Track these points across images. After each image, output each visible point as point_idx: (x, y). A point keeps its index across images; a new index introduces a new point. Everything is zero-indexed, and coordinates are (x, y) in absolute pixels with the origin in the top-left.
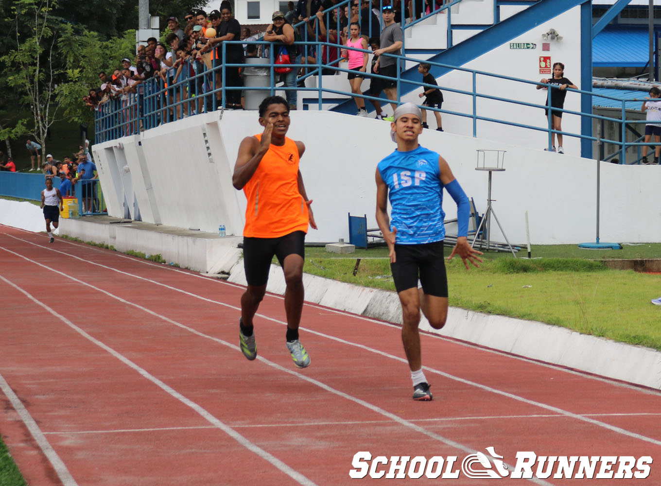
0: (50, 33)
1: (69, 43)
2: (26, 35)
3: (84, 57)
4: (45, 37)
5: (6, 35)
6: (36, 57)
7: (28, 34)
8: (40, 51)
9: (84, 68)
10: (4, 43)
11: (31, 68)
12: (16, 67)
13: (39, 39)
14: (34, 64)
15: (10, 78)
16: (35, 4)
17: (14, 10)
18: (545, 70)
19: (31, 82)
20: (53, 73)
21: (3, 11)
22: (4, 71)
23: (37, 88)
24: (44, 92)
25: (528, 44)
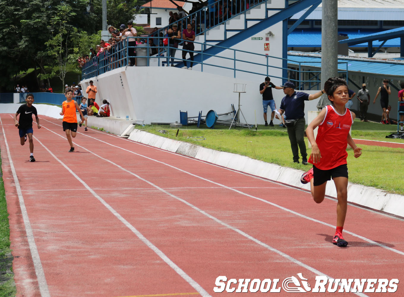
0: (66, 32)
2: (56, 33)
4: (64, 34)
6: (60, 42)
8: (62, 40)
9: (80, 47)
10: (47, 37)
11: (58, 48)
12: (52, 47)
14: (60, 46)
15: (49, 52)
16: (60, 19)
17: (51, 22)
18: (267, 49)
19: (58, 54)
20: (68, 49)
21: (46, 22)
22: (46, 49)
23: (61, 56)
24: (64, 58)
25: (259, 38)
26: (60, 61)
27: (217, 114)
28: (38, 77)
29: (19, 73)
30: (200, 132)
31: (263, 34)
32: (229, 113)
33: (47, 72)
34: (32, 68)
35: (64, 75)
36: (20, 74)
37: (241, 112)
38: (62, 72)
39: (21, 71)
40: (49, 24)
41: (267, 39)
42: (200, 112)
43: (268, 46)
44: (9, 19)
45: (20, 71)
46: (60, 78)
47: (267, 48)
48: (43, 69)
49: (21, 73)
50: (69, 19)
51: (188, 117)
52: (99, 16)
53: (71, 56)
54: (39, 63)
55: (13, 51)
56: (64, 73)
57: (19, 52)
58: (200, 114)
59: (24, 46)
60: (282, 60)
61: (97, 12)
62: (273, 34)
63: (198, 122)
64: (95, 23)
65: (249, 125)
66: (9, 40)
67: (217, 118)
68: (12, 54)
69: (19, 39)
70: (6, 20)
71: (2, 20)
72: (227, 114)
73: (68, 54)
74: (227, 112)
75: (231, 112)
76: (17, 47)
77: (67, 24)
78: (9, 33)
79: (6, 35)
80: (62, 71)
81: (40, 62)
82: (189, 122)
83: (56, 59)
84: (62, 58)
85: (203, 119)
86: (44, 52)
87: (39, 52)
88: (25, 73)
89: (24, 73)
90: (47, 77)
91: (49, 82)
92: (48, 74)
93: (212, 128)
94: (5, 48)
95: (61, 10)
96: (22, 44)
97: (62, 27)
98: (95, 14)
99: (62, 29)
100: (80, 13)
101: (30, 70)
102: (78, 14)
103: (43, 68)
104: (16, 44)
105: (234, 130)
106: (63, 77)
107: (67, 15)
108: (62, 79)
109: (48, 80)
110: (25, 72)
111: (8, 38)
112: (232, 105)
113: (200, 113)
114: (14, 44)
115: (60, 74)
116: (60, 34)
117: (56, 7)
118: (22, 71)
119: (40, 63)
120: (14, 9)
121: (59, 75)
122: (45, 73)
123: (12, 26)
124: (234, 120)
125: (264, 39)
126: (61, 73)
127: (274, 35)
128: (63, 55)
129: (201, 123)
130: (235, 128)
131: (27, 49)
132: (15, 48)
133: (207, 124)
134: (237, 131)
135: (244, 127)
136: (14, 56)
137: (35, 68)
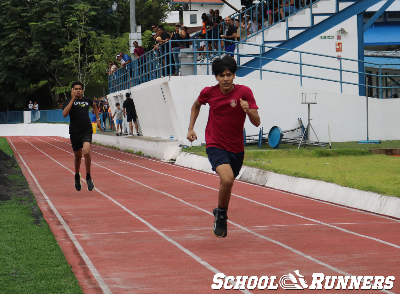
0: (85, 36)
1: (94, 41)
2: (73, 37)
3: (103, 48)
4: (83, 38)
5: (63, 38)
6: (78, 48)
7: (74, 36)
8: (80, 45)
9: (103, 54)
10: (62, 42)
11: (75, 55)
12: (68, 54)
13: (79, 39)
14: (77, 52)
15: (64, 60)
16: (77, 20)
17: (66, 24)
18: (339, 50)
19: (77, 62)
20: (87, 56)
21: (60, 25)
22: (62, 56)
23: (80, 65)
24: (83, 67)
25: (329, 36)
26: (79, 71)
27: (282, 131)
28: (52, 90)
31: (333, 31)
32: (296, 129)
33: (63, 85)
34: (44, 80)
36: (30, 88)
37: (312, 127)
40: (64, 26)
41: (339, 38)
42: (260, 129)
43: (340, 46)
44: (16, 22)
45: (30, 85)
47: (339, 48)
48: (58, 81)
49: (32, 86)
50: (88, 19)
51: (246, 135)
52: (123, 15)
53: (93, 65)
54: (53, 74)
55: (21, 60)
57: (30, 61)
58: (260, 131)
59: (35, 54)
60: (357, 63)
61: (121, 10)
62: (346, 31)
63: (259, 142)
64: (119, 23)
65: (321, 143)
66: (17, 48)
67: (282, 135)
68: (20, 64)
69: (28, 45)
70: (12, 23)
71: (8, 24)
72: (293, 130)
73: (89, 62)
74: (293, 128)
75: (299, 128)
76: (26, 55)
77: (86, 26)
78: (16, 39)
79: (13, 41)
82: (248, 141)
83: (74, 68)
84: (81, 67)
85: (265, 138)
86: (59, 60)
87: (53, 61)
89: (35, 87)
90: (64, 91)
93: (276, 147)
94: (12, 57)
95: (78, 10)
96: (32, 52)
97: (80, 29)
98: (119, 13)
99: (80, 31)
100: (101, 12)
101: (42, 83)
102: (98, 14)
104: (26, 52)
105: (304, 150)
107: (85, 15)
109: (65, 94)
110: (36, 85)
111: (15, 45)
112: (298, 119)
114: (23, 52)
116: (78, 38)
117: (72, 6)
118: (32, 85)
119: (54, 74)
120: (21, 10)
122: (61, 85)
123: (20, 30)
124: (304, 137)
125: (336, 37)
127: (347, 33)
128: (82, 64)
129: (262, 143)
130: (304, 148)
131: (39, 57)
132: (25, 56)
133: (269, 142)
134: (307, 150)
135: (315, 146)
136: (23, 66)
137: (48, 80)
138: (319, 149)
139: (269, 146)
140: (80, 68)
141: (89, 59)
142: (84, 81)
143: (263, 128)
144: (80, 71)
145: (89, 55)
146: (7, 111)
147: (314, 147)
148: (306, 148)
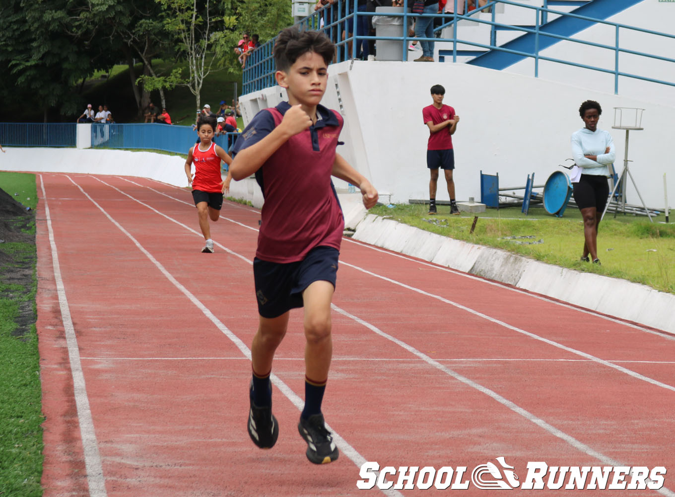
3: (241, 3)
9: (241, 15)
15: (166, 22)
19: (188, 29)
20: (210, 20)
22: (161, 15)
23: (193, 36)
24: (201, 40)
26: (191, 48)
28: (136, 83)
29: (91, 75)
30: (527, 225)
33: (158, 75)
34: (123, 63)
35: (201, 82)
36: (93, 78)
37: (631, 177)
38: (196, 75)
39: (96, 71)
42: (529, 175)
45: (94, 71)
46: (191, 88)
48: (149, 67)
49: (98, 74)
51: (500, 187)
54: (140, 53)
55: (77, 20)
56: (200, 78)
57: (93, 23)
58: (528, 180)
63: (525, 201)
65: (649, 209)
68: (74, 29)
73: (211, 31)
76: (88, 11)
80: (195, 72)
81: (142, 50)
82: (502, 200)
83: (182, 42)
84: (197, 40)
85: (538, 194)
88: (107, 74)
89: (103, 76)
90: (160, 86)
91: (162, 98)
92: (162, 78)
93: (558, 214)
96: (100, 4)
101: (118, 69)
103: (150, 63)
104: (86, 4)
105: (613, 221)
106: (196, 88)
108: (197, 93)
109: (162, 93)
110: (107, 72)
113: (530, 177)
115: (191, 78)
118: (98, 71)
119: (142, 53)
121: (188, 83)
122: (154, 76)
124: (614, 196)
126: (193, 78)
128: (199, 35)
129: (531, 204)
130: (615, 217)
131: (112, 14)
132: (84, 13)
133: (545, 204)
134: (619, 222)
135: (637, 215)
136: (79, 32)
137: (131, 64)
138: (643, 221)
139: (545, 210)
140: (193, 42)
141: (212, 25)
142: (201, 69)
143: (533, 175)
144: (193, 49)
145: (213, 18)
146: (42, 121)
147: (636, 218)
148: (617, 217)
